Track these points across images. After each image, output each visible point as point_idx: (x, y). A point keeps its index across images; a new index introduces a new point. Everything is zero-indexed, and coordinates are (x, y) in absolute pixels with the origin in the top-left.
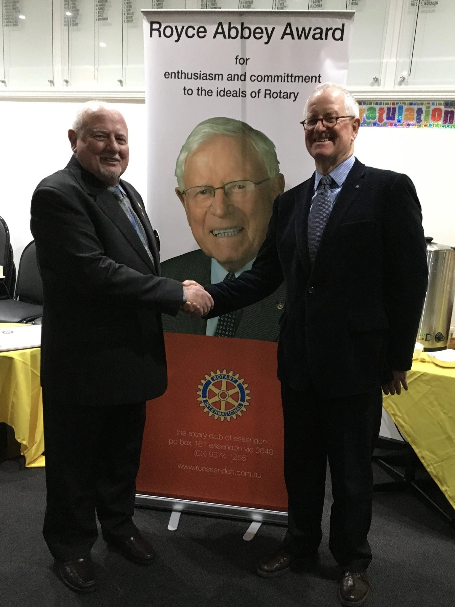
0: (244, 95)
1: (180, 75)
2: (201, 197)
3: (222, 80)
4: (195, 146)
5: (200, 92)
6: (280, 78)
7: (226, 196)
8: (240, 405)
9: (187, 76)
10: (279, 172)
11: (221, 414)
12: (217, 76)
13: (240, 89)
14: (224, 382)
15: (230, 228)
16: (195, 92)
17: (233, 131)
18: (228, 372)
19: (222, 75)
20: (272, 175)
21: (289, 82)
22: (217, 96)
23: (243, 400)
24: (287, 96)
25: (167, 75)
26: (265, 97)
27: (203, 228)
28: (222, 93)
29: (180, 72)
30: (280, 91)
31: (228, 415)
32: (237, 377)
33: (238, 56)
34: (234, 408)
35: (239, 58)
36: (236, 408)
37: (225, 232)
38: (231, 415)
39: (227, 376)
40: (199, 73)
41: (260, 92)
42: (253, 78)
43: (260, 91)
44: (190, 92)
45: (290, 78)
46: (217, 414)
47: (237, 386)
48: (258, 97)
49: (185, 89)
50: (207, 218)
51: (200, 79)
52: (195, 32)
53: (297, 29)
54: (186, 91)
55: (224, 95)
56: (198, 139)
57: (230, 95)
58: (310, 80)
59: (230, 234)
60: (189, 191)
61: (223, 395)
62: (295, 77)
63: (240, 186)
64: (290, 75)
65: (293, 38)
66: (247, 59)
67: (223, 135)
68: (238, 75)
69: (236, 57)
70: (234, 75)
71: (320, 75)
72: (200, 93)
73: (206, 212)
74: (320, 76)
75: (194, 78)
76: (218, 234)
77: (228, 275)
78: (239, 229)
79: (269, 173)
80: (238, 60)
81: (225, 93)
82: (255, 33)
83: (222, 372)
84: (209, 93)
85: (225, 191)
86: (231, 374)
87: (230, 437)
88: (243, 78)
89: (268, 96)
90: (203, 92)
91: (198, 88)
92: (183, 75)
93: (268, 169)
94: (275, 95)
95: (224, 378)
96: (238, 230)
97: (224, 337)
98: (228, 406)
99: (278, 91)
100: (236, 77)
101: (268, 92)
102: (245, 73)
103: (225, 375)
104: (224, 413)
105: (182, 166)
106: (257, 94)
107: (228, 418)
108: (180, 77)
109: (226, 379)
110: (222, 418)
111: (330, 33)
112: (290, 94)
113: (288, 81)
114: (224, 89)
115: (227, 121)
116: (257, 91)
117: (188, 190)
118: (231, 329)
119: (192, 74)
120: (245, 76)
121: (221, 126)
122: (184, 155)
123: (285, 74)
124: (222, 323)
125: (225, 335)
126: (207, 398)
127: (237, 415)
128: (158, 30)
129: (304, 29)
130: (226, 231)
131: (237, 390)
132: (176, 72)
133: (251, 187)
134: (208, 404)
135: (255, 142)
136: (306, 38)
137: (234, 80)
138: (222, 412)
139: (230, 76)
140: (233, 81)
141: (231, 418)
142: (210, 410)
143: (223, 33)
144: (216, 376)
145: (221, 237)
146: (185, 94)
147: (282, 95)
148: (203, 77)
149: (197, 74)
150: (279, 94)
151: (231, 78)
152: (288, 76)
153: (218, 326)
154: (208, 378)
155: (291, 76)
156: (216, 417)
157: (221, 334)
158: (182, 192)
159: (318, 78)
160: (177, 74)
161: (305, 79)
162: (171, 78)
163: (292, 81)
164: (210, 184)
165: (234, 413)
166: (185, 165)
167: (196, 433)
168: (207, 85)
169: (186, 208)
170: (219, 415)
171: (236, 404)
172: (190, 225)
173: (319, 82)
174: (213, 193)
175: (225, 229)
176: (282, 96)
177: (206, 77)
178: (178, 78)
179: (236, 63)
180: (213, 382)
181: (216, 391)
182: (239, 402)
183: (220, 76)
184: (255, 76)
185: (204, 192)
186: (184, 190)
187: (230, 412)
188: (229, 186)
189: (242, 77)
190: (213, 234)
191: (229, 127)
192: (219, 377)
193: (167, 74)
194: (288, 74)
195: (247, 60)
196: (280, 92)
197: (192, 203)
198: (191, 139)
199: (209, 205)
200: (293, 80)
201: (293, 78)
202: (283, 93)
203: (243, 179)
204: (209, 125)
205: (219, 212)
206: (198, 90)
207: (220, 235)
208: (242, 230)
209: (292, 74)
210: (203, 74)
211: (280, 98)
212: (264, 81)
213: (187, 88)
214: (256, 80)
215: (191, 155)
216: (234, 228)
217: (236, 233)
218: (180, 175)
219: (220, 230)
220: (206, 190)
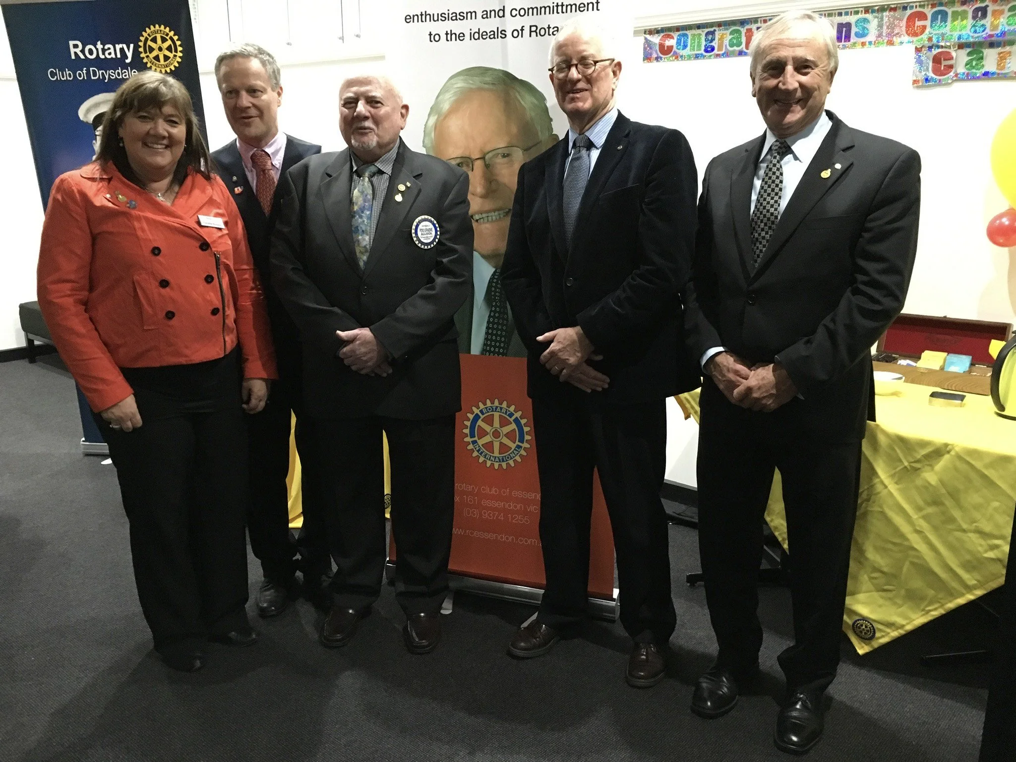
0: (503, 36)
1: (424, 17)
3: (476, 18)
4: (446, 106)
5: (449, 36)
6: (548, 9)
7: (487, 168)
8: (519, 447)
9: (432, 18)
10: (552, 132)
11: (495, 460)
12: (469, 15)
13: (498, 28)
14: (497, 415)
15: (494, 211)
16: (443, 37)
17: (493, 84)
18: (501, 403)
19: (475, 12)
20: (543, 136)
22: (471, 39)
23: (522, 441)
25: (408, 19)
26: (530, 36)
28: (476, 36)
29: (424, 13)
30: (549, 25)
31: (503, 461)
32: (512, 408)
34: (509, 452)
36: (513, 452)
37: (488, 217)
38: (507, 461)
39: (500, 407)
40: (446, 12)
41: (524, 30)
42: (514, 13)
43: (524, 28)
44: (437, 38)
45: (560, 8)
46: (490, 460)
47: (512, 422)
48: (522, 37)
49: (430, 34)
51: (448, 20)
55: (479, 38)
56: (450, 97)
57: (487, 38)
58: (586, 8)
59: (494, 218)
61: (496, 434)
62: (567, 6)
63: (504, 154)
64: (560, 4)
67: (480, 89)
68: (495, 11)
70: (491, 11)
72: (449, 39)
74: (597, 2)
75: (441, 20)
76: (480, 219)
77: (495, 272)
79: (540, 133)
81: (480, 35)
83: (493, 403)
84: (460, 37)
85: (485, 162)
86: (504, 405)
87: (508, 490)
88: (501, 13)
89: (533, 34)
90: (453, 36)
91: (447, 32)
92: (428, 17)
93: (539, 128)
94: (543, 32)
95: (496, 411)
96: (504, 212)
97: (494, 355)
98: (504, 448)
99: (546, 27)
100: (493, 13)
101: (533, 29)
102: (504, 7)
103: (497, 407)
104: (498, 457)
105: (431, 134)
106: (520, 32)
107: (504, 465)
108: (424, 19)
109: (498, 412)
110: (496, 466)
113: (558, 13)
114: (479, 29)
115: (484, 71)
116: (519, 29)
119: (438, 14)
120: (504, 11)
121: (477, 78)
122: (433, 120)
123: (553, 3)
124: (490, 337)
125: (494, 352)
126: (476, 438)
127: (515, 461)
130: (490, 214)
131: (513, 426)
132: (419, 14)
133: (518, 154)
134: (478, 446)
137: (490, 17)
138: (495, 457)
139: (485, 13)
140: (489, 19)
141: (508, 464)
142: (481, 454)
144: (486, 408)
145: (484, 223)
146: (431, 41)
147: (551, 30)
148: (451, 18)
149: (445, 14)
150: (547, 30)
151: (486, 15)
152: (557, 6)
154: (476, 411)
155: (561, 6)
156: (489, 463)
157: (490, 352)
159: (595, 5)
160: (420, 17)
161: (579, 7)
162: (413, 22)
163: (563, 12)
164: (467, 154)
165: (511, 458)
167: (464, 485)
168: (457, 27)
170: (492, 461)
171: (513, 446)
173: (598, 10)
174: (471, 165)
175: (487, 212)
176: (551, 33)
177: (456, 17)
178: (422, 21)
180: (482, 417)
181: (487, 428)
182: (517, 443)
183: (473, 14)
184: (516, 10)
185: (460, 165)
187: (505, 456)
188: (490, 155)
190: (473, 220)
191: (488, 79)
192: (490, 409)
193: (408, 17)
194: (557, 3)
196: (549, 28)
198: (441, 97)
200: (564, 10)
201: (564, 8)
202: (552, 28)
203: (508, 145)
204: (462, 77)
205: (479, 190)
206: (447, 34)
207: (482, 220)
208: (509, 212)
209: (562, 3)
210: (452, 14)
211: (549, 35)
212: (528, 15)
213: (433, 33)
214: (518, 15)
215: (442, 118)
216: (498, 210)
217: (502, 216)
218: (429, 145)
219: (481, 214)
220: (462, 163)
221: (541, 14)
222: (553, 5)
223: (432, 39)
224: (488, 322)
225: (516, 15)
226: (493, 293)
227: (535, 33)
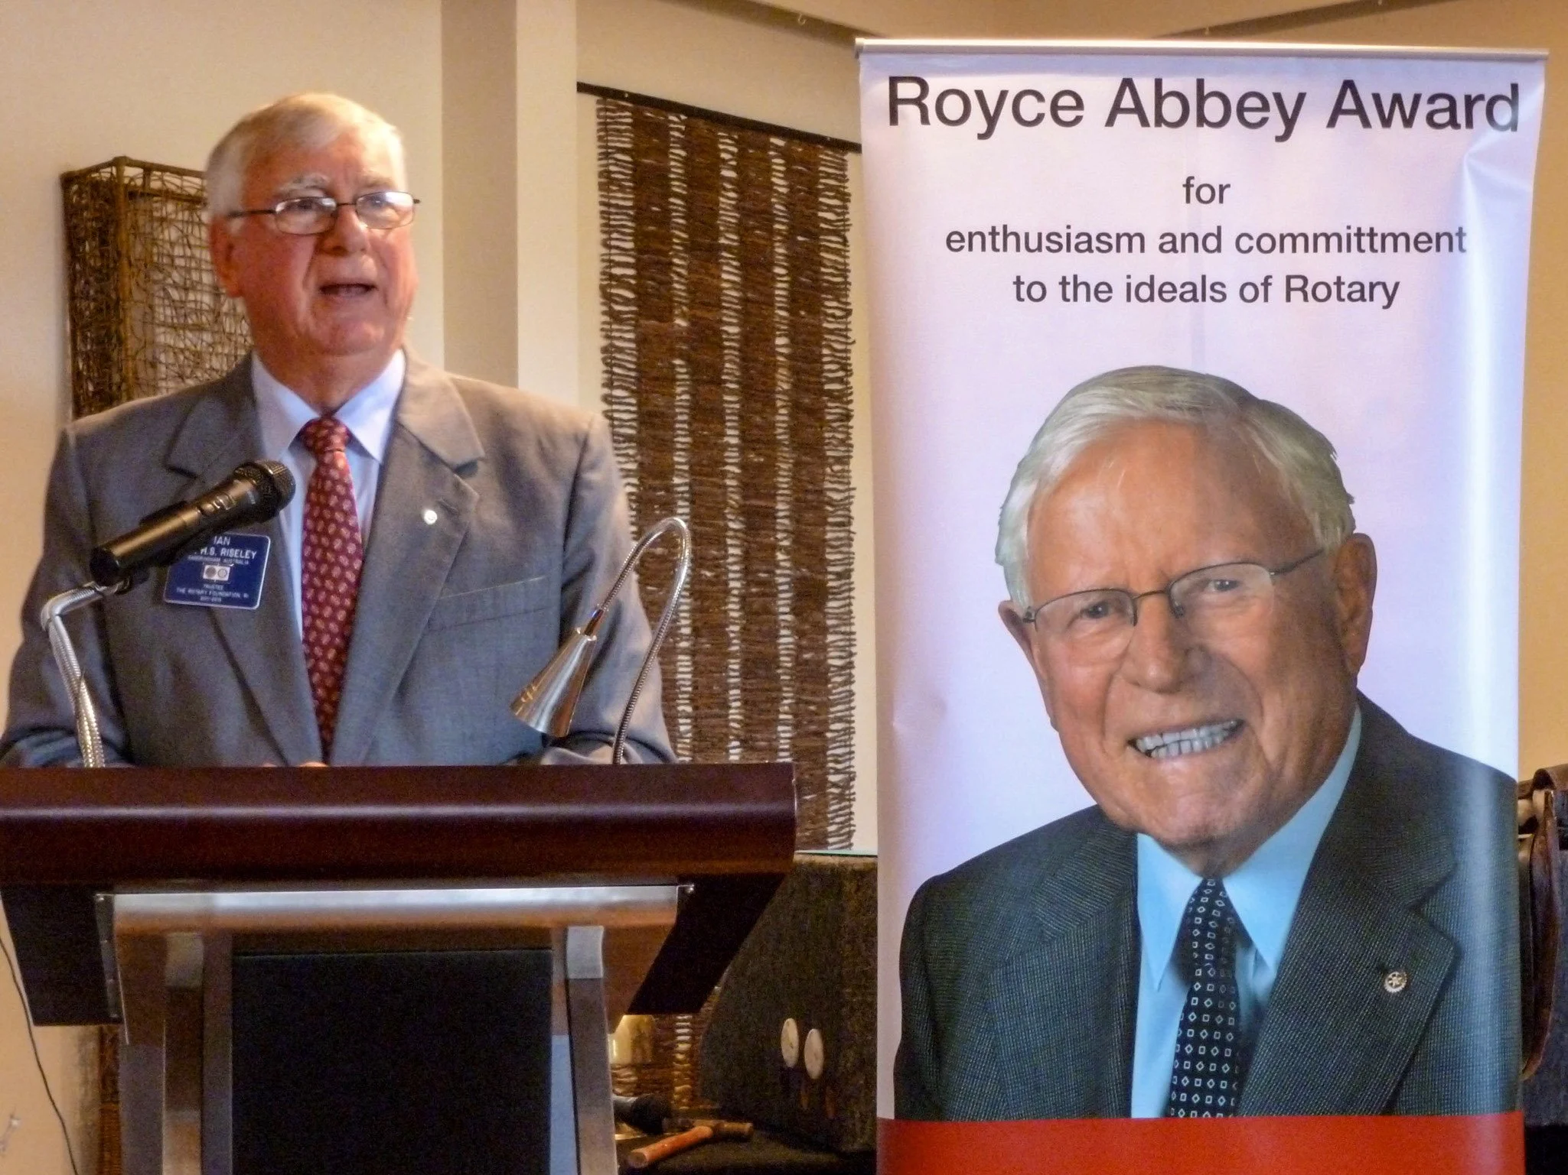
0: (1218, 297)
1: (999, 239)
2: (1090, 627)
3: (1142, 250)
4: (1059, 462)
5: (1070, 289)
6: (1334, 241)
7: (1177, 617)
9: (1023, 242)
10: (1353, 527)
12: (1124, 241)
13: (1204, 278)
15: (1198, 725)
16: (1053, 290)
19: (1141, 236)
20: (1328, 539)
21: (1363, 251)
22: (1129, 299)
24: (1363, 292)
25: (957, 241)
26: (1288, 299)
27: (1103, 733)
28: (1145, 292)
29: (999, 229)
30: (1339, 278)
33: (1193, 178)
35: (1196, 183)
37: (1179, 742)
40: (1064, 233)
41: (1270, 284)
42: (1245, 243)
43: (1270, 281)
44: (1036, 292)
45: (1365, 241)
48: (1266, 299)
49: (1018, 282)
50: (1113, 696)
51: (1069, 250)
52: (1045, 108)
53: (1377, 97)
54: (1024, 289)
55: (1151, 298)
56: (1072, 439)
57: (1173, 298)
58: (1433, 244)
59: (1197, 744)
60: (1046, 609)
62: (1384, 237)
63: (1223, 581)
64: (1366, 230)
65: (1366, 123)
66: (1221, 186)
67: (1156, 421)
68: (1195, 236)
69: (1185, 183)
71: (1461, 229)
72: (1070, 294)
73: (1110, 679)
74: (1461, 234)
75: (1048, 249)
76: (1157, 748)
77: (1201, 888)
78: (1227, 725)
79: (1318, 532)
80: (1193, 191)
81: (1157, 291)
82: (1241, 109)
84: (1101, 292)
85: (1171, 601)
88: (1212, 243)
89: (1297, 296)
90: (1082, 290)
91: (1064, 278)
92: (1012, 240)
93: (1315, 519)
94: (1322, 292)
96: (1225, 730)
99: (1331, 281)
100: (1190, 241)
101: (1297, 283)
102: (1219, 228)
105: (1015, 530)
106: (1261, 289)
108: (999, 245)
111: (1480, 109)
112: (1372, 286)
113: (1360, 249)
114: (1152, 277)
115: (1166, 377)
116: (1259, 281)
117: (1042, 606)
118: (1224, 1085)
119: (1040, 235)
120: (1218, 237)
121: (1148, 395)
122: (1023, 494)
123: (1349, 227)
124: (1187, 1065)
125: (1200, 1108)
128: (918, 102)
129: (1397, 99)
130: (1185, 735)
132: (987, 231)
133: (1261, 582)
135: (1264, 439)
136: (1408, 122)
137: (1183, 250)
139: (1168, 238)
140: (1180, 254)
143: (1138, 109)
145: (1169, 757)
146: (1019, 298)
147: (1345, 291)
148: (1077, 246)
149: (1059, 236)
150: (1334, 289)
151: (1171, 244)
152: (1359, 234)
153: (1175, 1077)
155: (1368, 235)
157: (1189, 1106)
158: (1021, 614)
160: (989, 239)
161: (1416, 242)
162: (971, 248)
163: (1373, 249)
164: (1119, 581)
166: (1029, 526)
168: (1091, 267)
169: (1041, 671)
172: (1055, 724)
173: (1463, 249)
174: (1130, 611)
175: (1181, 728)
176: (1344, 295)
177: (1087, 243)
178: (995, 249)
179: (1188, 200)
183: (1136, 241)
184: (1251, 238)
185: (1100, 609)
186: (1029, 607)
188: (1185, 583)
189: (1209, 242)
190: (1139, 750)
191: (1177, 397)
193: (956, 237)
194: (1359, 229)
195: (1222, 188)
196: (1339, 283)
197: (1057, 647)
198: (1046, 438)
199: (1119, 652)
200: (1378, 245)
201: (1377, 241)
202: (1347, 284)
203: (1233, 560)
204: (1105, 391)
205: (1154, 672)
206: (1064, 283)
207: (1162, 751)
208: (1237, 729)
209: (1372, 229)
210: (1078, 236)
211: (1340, 299)
212: (1282, 250)
213: (1027, 280)
214: (1255, 248)
215: (1047, 490)
216: (1210, 722)
217: (1218, 740)
218: (1015, 558)
219: (1161, 735)
220: (1103, 604)
221: (1315, 250)
222: (1349, 231)
223: (1024, 294)
224: (1184, 1025)
225: (1251, 248)
226: (1196, 945)
227: (1300, 294)
